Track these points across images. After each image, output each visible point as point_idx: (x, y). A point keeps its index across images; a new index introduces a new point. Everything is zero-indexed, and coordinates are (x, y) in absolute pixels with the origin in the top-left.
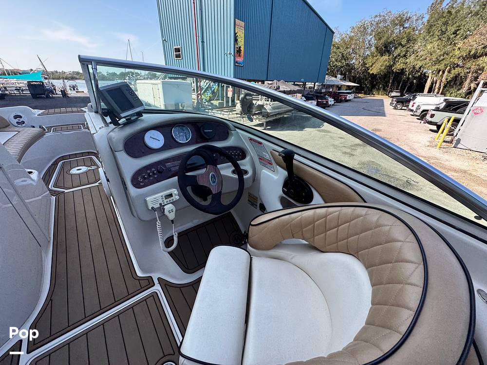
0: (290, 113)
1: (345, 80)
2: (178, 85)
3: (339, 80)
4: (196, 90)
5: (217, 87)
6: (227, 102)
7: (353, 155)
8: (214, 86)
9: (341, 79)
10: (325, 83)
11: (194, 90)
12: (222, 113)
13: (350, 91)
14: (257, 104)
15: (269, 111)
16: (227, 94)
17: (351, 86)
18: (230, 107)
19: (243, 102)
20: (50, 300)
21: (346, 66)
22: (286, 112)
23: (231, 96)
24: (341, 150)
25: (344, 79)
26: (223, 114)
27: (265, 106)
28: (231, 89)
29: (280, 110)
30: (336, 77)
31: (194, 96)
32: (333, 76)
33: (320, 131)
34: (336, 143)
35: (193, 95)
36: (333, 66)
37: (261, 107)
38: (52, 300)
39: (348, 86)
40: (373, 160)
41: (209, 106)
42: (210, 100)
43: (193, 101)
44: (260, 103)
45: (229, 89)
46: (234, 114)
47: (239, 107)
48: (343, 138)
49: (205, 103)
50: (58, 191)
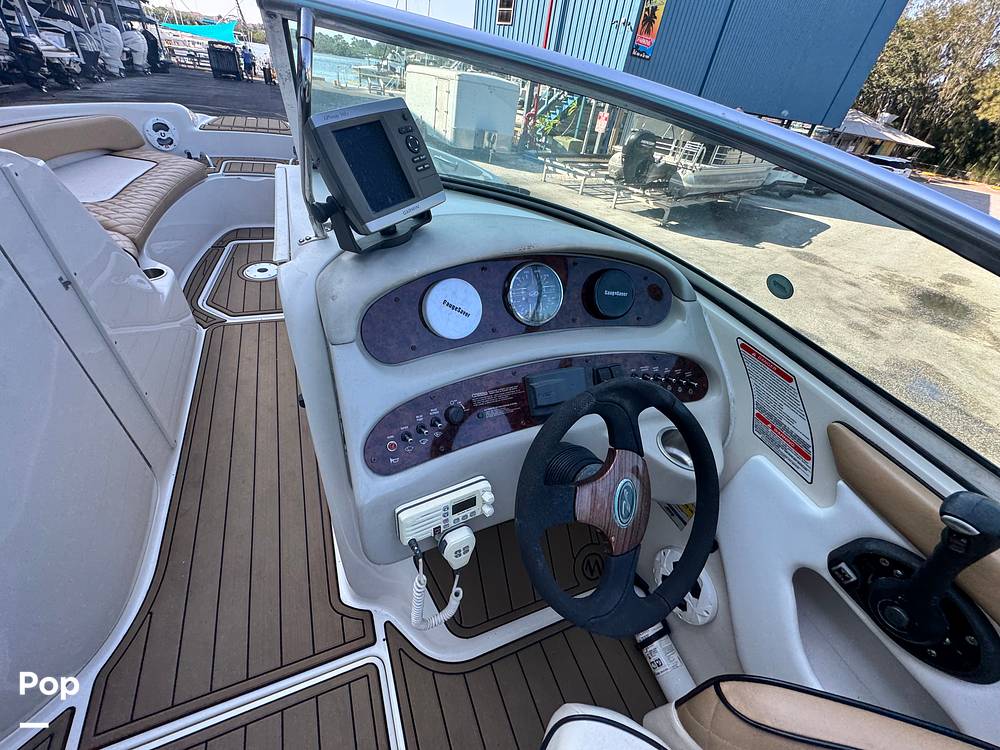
0: (733, 197)
1: (898, 128)
2: (491, 87)
3: (880, 125)
4: (525, 106)
5: (575, 104)
6: (591, 143)
7: (877, 337)
8: (570, 102)
9: (887, 125)
10: (840, 130)
11: (522, 103)
12: (575, 169)
13: (904, 161)
14: (662, 162)
15: (685, 184)
16: (594, 125)
17: (909, 146)
18: (596, 156)
19: (631, 152)
20: (149, 612)
21: (916, 89)
22: (725, 193)
23: (604, 132)
24: (846, 317)
25: (896, 125)
26: (575, 173)
27: (679, 172)
28: (607, 115)
29: (713, 186)
30: (874, 116)
31: (520, 120)
32: (866, 113)
33: (799, 256)
34: (839, 294)
35: (518, 117)
36: (879, 87)
37: (669, 171)
38: (151, 614)
39: (902, 146)
40: (928, 362)
41: (547, 146)
42: (553, 134)
43: (516, 129)
44: (669, 159)
45: (601, 113)
46: (600, 176)
47: (616, 161)
48: (855, 285)
49: (540, 137)
50: (214, 318)
